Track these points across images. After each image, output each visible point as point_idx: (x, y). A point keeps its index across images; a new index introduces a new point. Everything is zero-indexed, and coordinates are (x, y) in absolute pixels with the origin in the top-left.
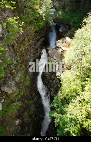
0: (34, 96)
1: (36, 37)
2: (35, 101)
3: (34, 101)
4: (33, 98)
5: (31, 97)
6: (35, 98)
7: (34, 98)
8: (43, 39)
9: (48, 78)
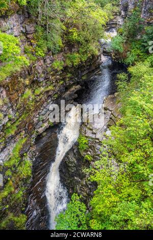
0: (33, 207)
1: (64, 79)
2: (31, 221)
3: (30, 219)
4: (29, 211)
5: (26, 207)
6: (35, 213)
7: (32, 211)
8: (78, 87)
9: (73, 170)
